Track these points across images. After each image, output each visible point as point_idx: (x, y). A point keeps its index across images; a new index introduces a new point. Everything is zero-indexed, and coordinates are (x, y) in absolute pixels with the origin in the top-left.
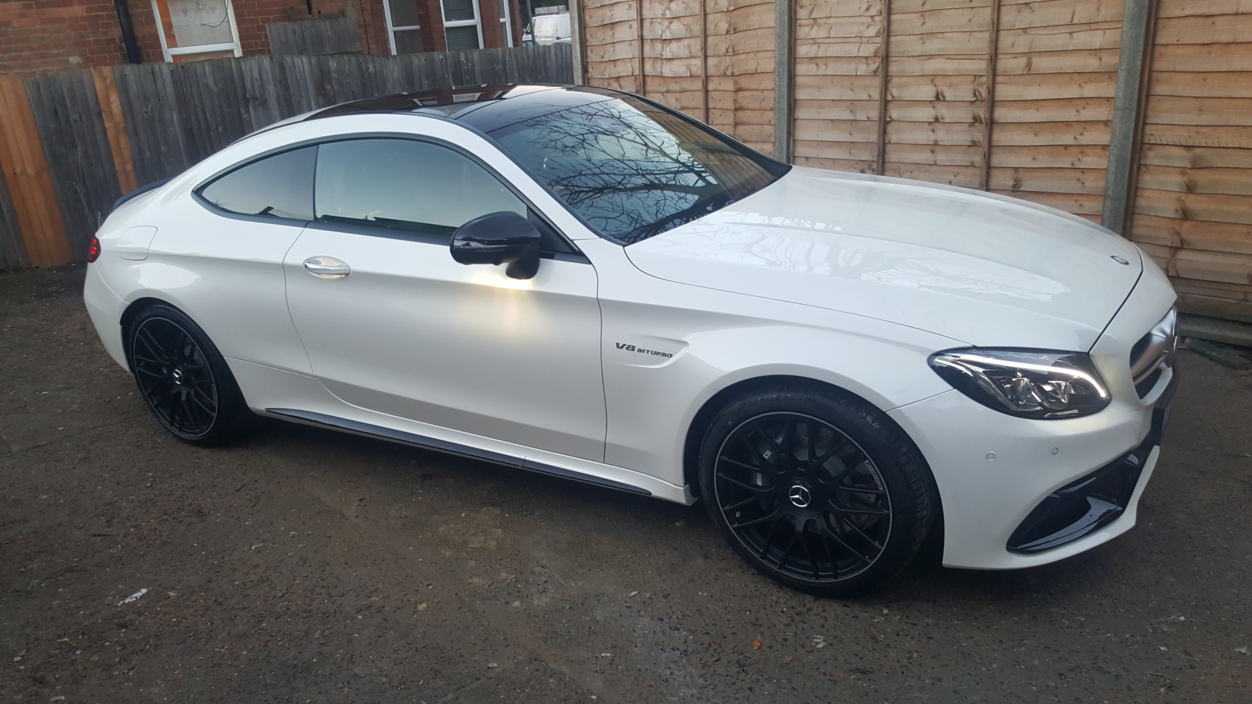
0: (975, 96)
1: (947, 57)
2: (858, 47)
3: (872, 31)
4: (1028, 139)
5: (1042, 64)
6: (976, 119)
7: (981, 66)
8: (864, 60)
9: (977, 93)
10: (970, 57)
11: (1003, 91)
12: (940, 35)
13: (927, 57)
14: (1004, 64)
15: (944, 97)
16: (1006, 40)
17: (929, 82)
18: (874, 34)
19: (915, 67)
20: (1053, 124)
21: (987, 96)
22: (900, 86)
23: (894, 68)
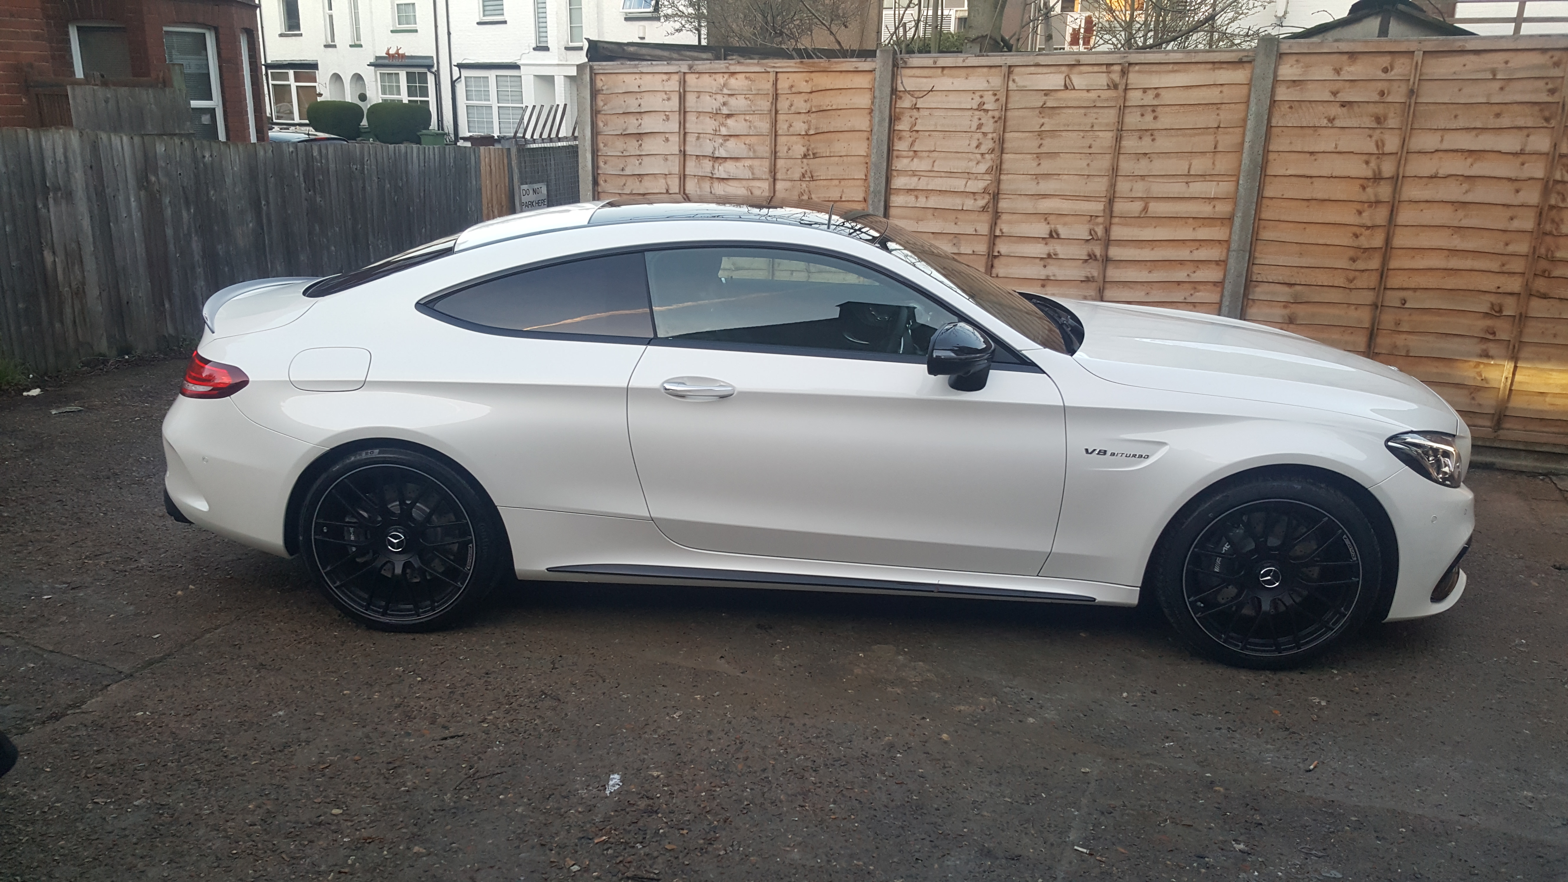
0: (1091, 234)
1: (1063, 197)
2: (965, 182)
3: (983, 168)
4: (1142, 275)
5: (1156, 208)
6: (1091, 257)
7: (1097, 207)
8: (971, 195)
9: (1092, 232)
10: (1087, 198)
11: (1118, 232)
12: (1056, 177)
13: (1041, 197)
14: (1120, 207)
15: (1058, 235)
16: (1123, 186)
17: (1043, 220)
18: (983, 171)
19: (1027, 205)
20: (1167, 262)
21: (1104, 235)
22: (1010, 222)
23: (1003, 205)
